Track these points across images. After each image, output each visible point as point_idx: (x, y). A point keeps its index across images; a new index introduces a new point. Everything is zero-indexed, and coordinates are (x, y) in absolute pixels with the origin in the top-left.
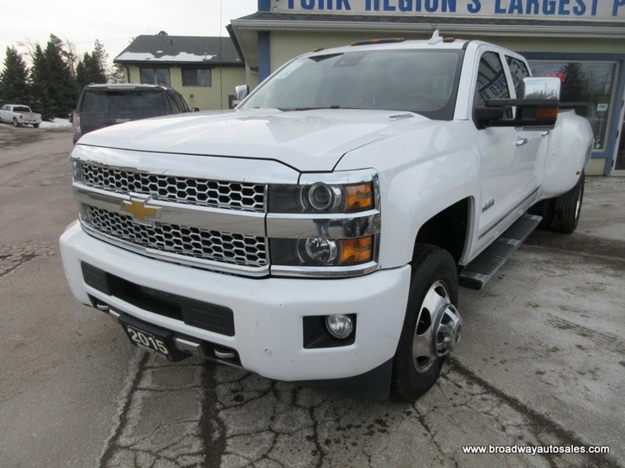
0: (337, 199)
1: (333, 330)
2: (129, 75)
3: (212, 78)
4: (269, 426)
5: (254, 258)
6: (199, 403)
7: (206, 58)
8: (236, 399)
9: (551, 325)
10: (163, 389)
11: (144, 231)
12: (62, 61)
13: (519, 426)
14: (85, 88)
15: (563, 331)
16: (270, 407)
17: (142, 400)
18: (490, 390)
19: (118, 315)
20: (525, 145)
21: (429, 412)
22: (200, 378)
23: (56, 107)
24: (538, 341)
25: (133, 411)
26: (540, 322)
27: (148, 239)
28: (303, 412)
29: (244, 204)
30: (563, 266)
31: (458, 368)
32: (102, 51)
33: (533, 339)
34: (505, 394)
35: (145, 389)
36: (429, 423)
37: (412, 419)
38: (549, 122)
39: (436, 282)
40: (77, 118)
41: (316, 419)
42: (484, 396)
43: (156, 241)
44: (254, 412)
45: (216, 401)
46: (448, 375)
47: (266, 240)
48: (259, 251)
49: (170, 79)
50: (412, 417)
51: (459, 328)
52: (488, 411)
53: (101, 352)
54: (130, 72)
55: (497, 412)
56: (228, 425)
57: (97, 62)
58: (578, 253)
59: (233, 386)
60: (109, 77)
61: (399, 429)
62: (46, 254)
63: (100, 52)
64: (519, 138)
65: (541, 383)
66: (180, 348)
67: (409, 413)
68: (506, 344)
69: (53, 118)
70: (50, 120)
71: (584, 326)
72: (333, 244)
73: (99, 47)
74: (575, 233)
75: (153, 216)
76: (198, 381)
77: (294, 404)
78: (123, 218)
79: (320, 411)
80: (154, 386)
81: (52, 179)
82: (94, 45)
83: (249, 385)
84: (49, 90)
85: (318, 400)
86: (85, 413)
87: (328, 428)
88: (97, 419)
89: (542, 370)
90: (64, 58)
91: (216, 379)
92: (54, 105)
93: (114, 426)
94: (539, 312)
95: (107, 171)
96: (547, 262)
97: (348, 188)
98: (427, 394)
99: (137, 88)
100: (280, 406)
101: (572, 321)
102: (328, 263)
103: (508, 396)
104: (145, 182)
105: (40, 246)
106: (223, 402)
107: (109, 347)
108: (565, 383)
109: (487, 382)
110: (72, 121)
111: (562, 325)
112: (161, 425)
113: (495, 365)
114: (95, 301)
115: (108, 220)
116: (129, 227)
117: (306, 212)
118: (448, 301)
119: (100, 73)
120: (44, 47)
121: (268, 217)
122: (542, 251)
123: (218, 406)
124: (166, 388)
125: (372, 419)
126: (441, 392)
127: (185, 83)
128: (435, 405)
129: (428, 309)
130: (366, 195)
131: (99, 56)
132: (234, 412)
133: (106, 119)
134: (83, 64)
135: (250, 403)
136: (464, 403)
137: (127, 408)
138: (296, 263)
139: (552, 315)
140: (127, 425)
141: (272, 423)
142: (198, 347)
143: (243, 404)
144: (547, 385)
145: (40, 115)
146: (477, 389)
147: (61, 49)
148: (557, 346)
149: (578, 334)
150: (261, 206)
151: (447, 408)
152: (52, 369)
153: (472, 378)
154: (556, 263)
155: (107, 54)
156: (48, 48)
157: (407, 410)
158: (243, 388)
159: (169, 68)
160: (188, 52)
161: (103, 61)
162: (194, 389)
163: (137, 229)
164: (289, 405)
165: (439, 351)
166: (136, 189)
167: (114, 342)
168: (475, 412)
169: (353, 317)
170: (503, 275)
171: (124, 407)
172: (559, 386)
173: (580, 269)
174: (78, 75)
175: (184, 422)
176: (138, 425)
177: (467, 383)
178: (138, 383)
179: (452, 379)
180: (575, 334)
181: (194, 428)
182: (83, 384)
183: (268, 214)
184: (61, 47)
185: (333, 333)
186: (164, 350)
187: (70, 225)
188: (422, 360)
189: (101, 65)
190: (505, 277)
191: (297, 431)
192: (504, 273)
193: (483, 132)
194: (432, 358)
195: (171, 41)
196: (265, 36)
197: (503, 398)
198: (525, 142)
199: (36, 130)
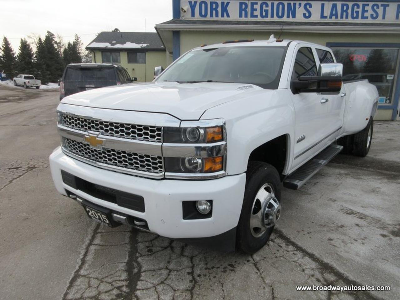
0: (202, 136)
1: (200, 209)
2: (95, 56)
3: (146, 58)
4: (167, 267)
5: (156, 168)
6: (127, 253)
7: (142, 45)
8: (148, 251)
9: (342, 212)
10: (107, 245)
11: (96, 153)
12: (54, 48)
13: (313, 269)
14: (67, 66)
15: (349, 216)
16: (168, 256)
17: (94, 251)
18: (299, 249)
19: (81, 201)
20: (327, 103)
21: (260, 260)
22: (128, 239)
23: (50, 76)
24: (333, 221)
25: (89, 256)
26: (335, 210)
27: (98, 158)
28: (186, 259)
29: (150, 138)
30: (356, 177)
31: (282, 236)
33: (329, 220)
34: (307, 251)
35: (96, 245)
36: (260, 266)
37: (250, 264)
38: (335, 90)
39: (265, 184)
40: (62, 84)
41: (194, 263)
42: (295, 252)
43: (103, 158)
44: (158, 259)
45: (137, 252)
46: (275, 240)
47: (163, 158)
48: (159, 165)
49: (120, 59)
50: (250, 263)
51: (278, 211)
52: (296, 261)
53: (72, 224)
55: (301, 261)
56: (142, 265)
57: (76, 48)
58: (367, 169)
59: (147, 244)
60: (83, 57)
61: (242, 269)
62: (42, 166)
63: (78, 41)
64: (323, 99)
65: (330, 245)
66: (116, 220)
67: (248, 261)
68: (313, 223)
69: (48, 83)
70: (46, 84)
71: (362, 213)
72: (200, 161)
73: (77, 39)
74: (367, 157)
75: (101, 144)
76: (127, 241)
77: (182, 254)
78: (85, 145)
79: (196, 258)
80: (102, 243)
81: (46, 121)
82: (74, 37)
83: (156, 244)
84: (46, 66)
85: (196, 253)
86: (62, 257)
87: (200, 268)
88: (68, 260)
89: (332, 238)
90: (55, 46)
91: (138, 239)
92: (49, 75)
93: (78, 264)
94: (336, 204)
95: (76, 119)
96: (346, 174)
97: (208, 130)
98: (260, 250)
99: (98, 66)
100: (174, 255)
101: (356, 210)
102: (197, 171)
103: (309, 252)
104: (97, 125)
105: (39, 162)
106: (141, 252)
107: (77, 221)
108: (344, 245)
109: (298, 244)
110: (59, 85)
111: (349, 212)
112: (104, 264)
113: (304, 235)
114: (69, 193)
115: (77, 147)
116: (88, 150)
117: (185, 142)
118: (273, 195)
119: (77, 55)
120: (43, 39)
121: (163, 145)
122: (344, 168)
123: (138, 255)
124: (108, 244)
125: (227, 263)
126: (269, 249)
127: (130, 61)
128: (265, 257)
129: (259, 199)
130: (218, 133)
131: (77, 44)
132: (147, 259)
133: (80, 85)
134: (67, 49)
135: (156, 254)
136: (282, 256)
137: (85, 255)
138: (180, 171)
139: (344, 206)
140: (85, 264)
141: (168, 264)
142: (125, 219)
143: (152, 254)
144: (334, 247)
145: (40, 81)
146: (291, 248)
148: (344, 224)
149: (357, 217)
150: (160, 139)
151: (272, 259)
152: (44, 232)
153: (289, 242)
154: (352, 175)
155: (82, 43)
156: (46, 39)
157: (248, 259)
158: (153, 245)
159: (119, 52)
160: (132, 42)
161: (80, 48)
162: (124, 245)
163: (92, 151)
164: (179, 255)
165: (267, 225)
166: (92, 129)
167: (80, 218)
168: (288, 261)
169: (211, 202)
170: (317, 182)
171: (84, 254)
172: (340, 247)
173: (366, 179)
174: (64, 56)
175: (118, 263)
176: (91, 264)
177: (286, 245)
178: (93, 241)
179: (277, 243)
180: (356, 218)
181: (123, 267)
182: (61, 241)
183: (164, 144)
184: (54, 39)
185: (200, 211)
186: (106, 221)
187: (55, 150)
188: (257, 230)
189: (78, 50)
190: (318, 184)
191: (182, 269)
192: (318, 181)
193: (297, 96)
194: (263, 229)
195: (121, 35)
196: (177, 34)
197: (306, 253)
198: (327, 101)
199: (37, 90)
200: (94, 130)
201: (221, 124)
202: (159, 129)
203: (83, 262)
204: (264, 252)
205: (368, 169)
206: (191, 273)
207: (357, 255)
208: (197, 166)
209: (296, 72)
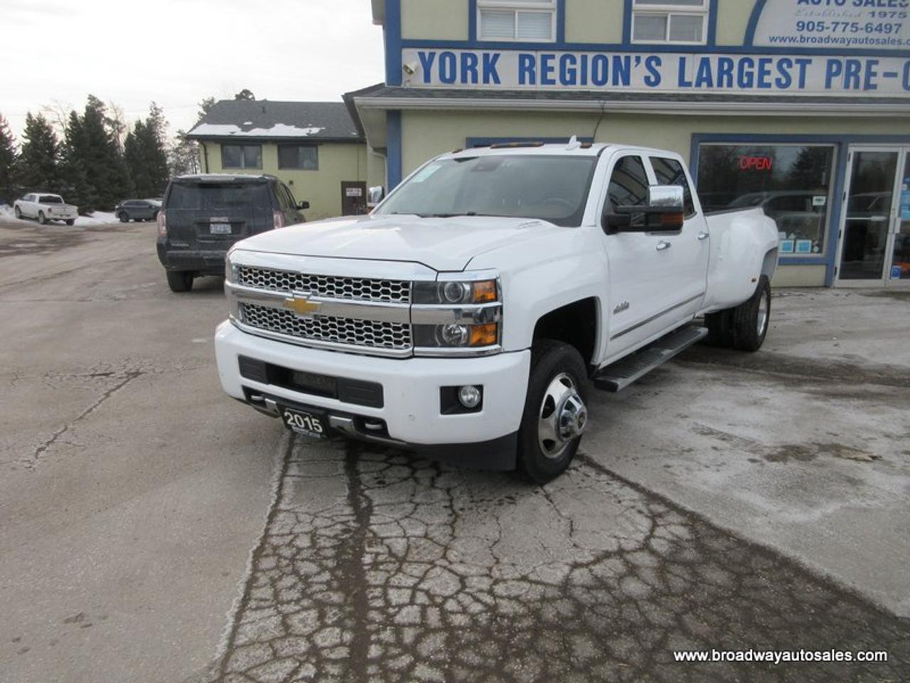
0: (467, 293)
2: (206, 154)
3: (319, 157)
4: (410, 500)
5: (400, 343)
6: (346, 485)
7: (310, 131)
8: (379, 483)
9: (694, 432)
10: (310, 476)
11: (303, 325)
12: (105, 133)
13: (634, 500)
15: (704, 436)
16: (411, 488)
17: (293, 483)
18: (616, 478)
19: (274, 402)
20: (668, 249)
21: (555, 491)
22: (344, 469)
23: (97, 196)
24: (676, 444)
25: (286, 489)
26: (684, 429)
27: (306, 332)
28: (440, 491)
29: (393, 297)
31: (591, 463)
32: (159, 118)
33: (670, 443)
34: (629, 480)
35: (294, 476)
36: (554, 498)
38: (675, 228)
39: (562, 374)
40: (162, 216)
41: (452, 496)
42: (610, 482)
43: (313, 332)
44: (396, 491)
45: (361, 484)
46: (579, 468)
47: (410, 326)
48: (404, 337)
49: (261, 160)
50: (539, 495)
51: (582, 415)
52: (610, 491)
54: (208, 151)
55: (617, 492)
56: (373, 498)
57: (155, 133)
59: (375, 475)
60: (169, 154)
61: (526, 501)
62: (152, 372)
63: (157, 119)
64: (661, 242)
65: (666, 473)
66: (334, 426)
67: (536, 493)
68: (643, 446)
69: (91, 212)
70: (88, 213)
71: (727, 433)
72: (464, 330)
73: (156, 112)
74: (760, 351)
75: (315, 310)
76: (342, 471)
77: (433, 486)
78: (282, 314)
79: (456, 490)
80: (302, 474)
81: (124, 292)
83: (390, 474)
84: (88, 173)
85: (455, 484)
86: (244, 490)
87: (463, 501)
88: (256, 494)
89: (671, 465)
90: (108, 128)
91: (358, 469)
92: (94, 193)
93: (273, 498)
94: (686, 422)
95: (268, 273)
96: (714, 379)
97: (476, 285)
100: (420, 487)
101: (718, 429)
102: (460, 345)
103: (631, 482)
104: (306, 281)
105: (142, 364)
106: (367, 485)
108: (688, 473)
111: (705, 432)
112: (314, 497)
113: (627, 461)
114: (250, 393)
115: (265, 318)
116: (287, 322)
117: (443, 303)
118: (574, 392)
119: (157, 148)
120: (81, 113)
121: (412, 307)
122: (714, 369)
123: (362, 487)
124: (312, 475)
125: (503, 496)
127: (282, 166)
128: (562, 488)
129: (553, 396)
130: (490, 290)
131: (156, 124)
132: (378, 491)
133: (198, 218)
134: (133, 136)
135: (392, 486)
136: (589, 486)
137: (281, 487)
138: (434, 345)
139: (699, 424)
140: (284, 498)
141: (413, 497)
142: (350, 423)
143: (385, 486)
144: (671, 475)
145: (75, 208)
146: (604, 477)
147: (102, 115)
148: (693, 447)
149: (718, 438)
150: (407, 300)
151: (573, 489)
153: (600, 469)
155: (167, 122)
156: (86, 114)
157: (536, 490)
158: (384, 476)
159: (260, 146)
160: (287, 123)
161: (161, 132)
162: (339, 476)
163: (295, 323)
164: (428, 487)
165: (564, 436)
168: (597, 492)
169: (481, 388)
172: (681, 475)
174: (127, 151)
175: (335, 497)
176: (293, 497)
177: (597, 473)
178: (286, 471)
179: (582, 471)
180: (716, 439)
181: (344, 501)
183: (413, 305)
184: (103, 112)
185: (464, 402)
186: (319, 429)
188: (549, 444)
189: (159, 138)
190: (662, 394)
191: (435, 502)
192: (662, 389)
193: (613, 238)
194: (559, 443)
195: (264, 108)
196: (395, 115)
197: (626, 482)
198: (668, 245)
199: (70, 228)
200: (301, 288)
201: (494, 277)
202: (406, 284)
203: (280, 497)
204: (562, 481)
205: (757, 371)
206: (451, 507)
207: (705, 483)
208: (460, 338)
209: (611, 200)
